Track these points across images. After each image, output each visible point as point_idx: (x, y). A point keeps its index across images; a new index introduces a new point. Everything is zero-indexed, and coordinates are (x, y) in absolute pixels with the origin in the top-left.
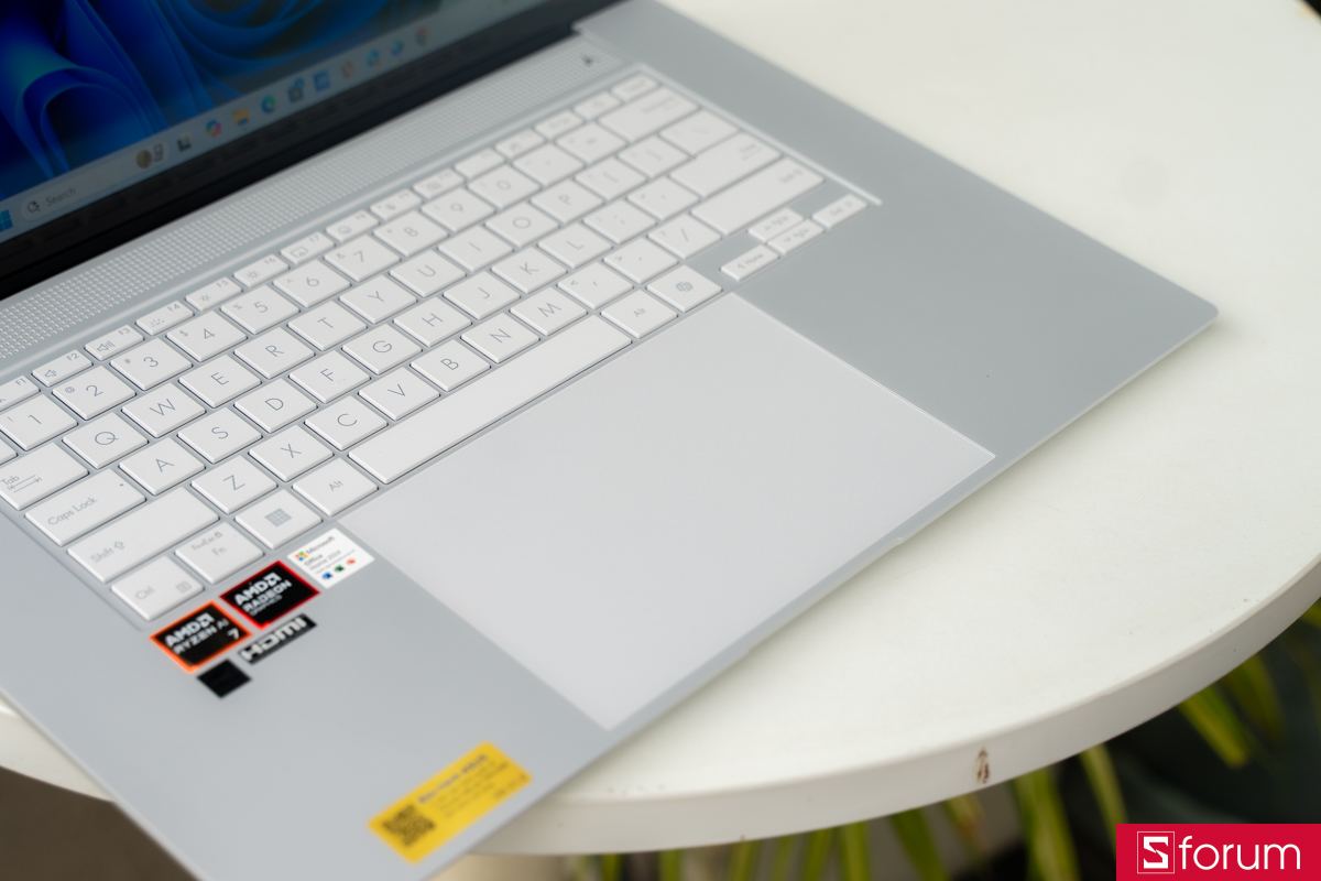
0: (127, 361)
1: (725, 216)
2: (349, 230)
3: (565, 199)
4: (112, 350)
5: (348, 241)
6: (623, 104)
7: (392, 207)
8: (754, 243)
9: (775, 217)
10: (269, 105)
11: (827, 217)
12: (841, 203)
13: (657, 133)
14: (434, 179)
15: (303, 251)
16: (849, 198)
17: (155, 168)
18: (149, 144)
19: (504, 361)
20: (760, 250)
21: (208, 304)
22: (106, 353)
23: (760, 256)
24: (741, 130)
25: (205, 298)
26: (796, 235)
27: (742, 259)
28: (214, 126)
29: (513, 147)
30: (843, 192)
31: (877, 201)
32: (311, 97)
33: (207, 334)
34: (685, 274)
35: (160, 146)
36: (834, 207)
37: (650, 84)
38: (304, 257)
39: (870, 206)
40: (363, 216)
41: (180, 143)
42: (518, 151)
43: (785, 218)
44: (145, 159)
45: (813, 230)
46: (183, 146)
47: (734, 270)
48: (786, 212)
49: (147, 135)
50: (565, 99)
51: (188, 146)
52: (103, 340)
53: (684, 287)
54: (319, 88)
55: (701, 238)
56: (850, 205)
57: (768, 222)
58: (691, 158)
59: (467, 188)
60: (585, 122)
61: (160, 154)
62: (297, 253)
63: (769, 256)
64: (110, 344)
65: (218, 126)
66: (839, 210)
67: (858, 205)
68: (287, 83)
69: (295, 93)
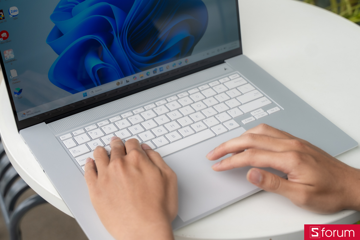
0: (105, 128)
1: (246, 109)
2: (160, 104)
3: (210, 101)
4: (102, 125)
5: (159, 106)
6: (230, 80)
7: (171, 99)
8: (251, 116)
9: (257, 110)
10: (148, 74)
11: (270, 112)
12: (274, 109)
13: (236, 88)
14: (182, 94)
15: (149, 107)
16: (277, 108)
17: (120, 86)
18: (119, 81)
19: (186, 137)
20: (252, 118)
21: (125, 117)
22: (101, 126)
23: (251, 119)
24: (256, 89)
25: (125, 116)
26: (261, 115)
27: (246, 119)
28: (135, 78)
29: (202, 88)
30: (276, 106)
31: (283, 109)
32: (158, 73)
33: (123, 124)
34: (233, 121)
35: (122, 81)
36: (272, 109)
37: (238, 76)
38: (149, 109)
39: (281, 109)
40: (164, 101)
41: (127, 81)
42: (203, 89)
43: (260, 111)
44: (118, 84)
45: (266, 114)
46: (127, 82)
47: (244, 122)
48: (261, 109)
49: (119, 79)
50: (217, 78)
51: (129, 82)
52: (101, 123)
53: (231, 124)
54: (160, 71)
55: (239, 113)
56: (276, 109)
57: (255, 111)
58: (242, 94)
59: (189, 97)
60: (220, 84)
61: (122, 83)
62: (147, 108)
63: (253, 119)
64: (102, 124)
65: (136, 78)
66: (273, 110)
67: (279, 109)
68: (153, 69)
69: (155, 72)
